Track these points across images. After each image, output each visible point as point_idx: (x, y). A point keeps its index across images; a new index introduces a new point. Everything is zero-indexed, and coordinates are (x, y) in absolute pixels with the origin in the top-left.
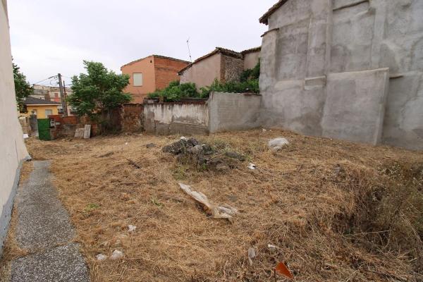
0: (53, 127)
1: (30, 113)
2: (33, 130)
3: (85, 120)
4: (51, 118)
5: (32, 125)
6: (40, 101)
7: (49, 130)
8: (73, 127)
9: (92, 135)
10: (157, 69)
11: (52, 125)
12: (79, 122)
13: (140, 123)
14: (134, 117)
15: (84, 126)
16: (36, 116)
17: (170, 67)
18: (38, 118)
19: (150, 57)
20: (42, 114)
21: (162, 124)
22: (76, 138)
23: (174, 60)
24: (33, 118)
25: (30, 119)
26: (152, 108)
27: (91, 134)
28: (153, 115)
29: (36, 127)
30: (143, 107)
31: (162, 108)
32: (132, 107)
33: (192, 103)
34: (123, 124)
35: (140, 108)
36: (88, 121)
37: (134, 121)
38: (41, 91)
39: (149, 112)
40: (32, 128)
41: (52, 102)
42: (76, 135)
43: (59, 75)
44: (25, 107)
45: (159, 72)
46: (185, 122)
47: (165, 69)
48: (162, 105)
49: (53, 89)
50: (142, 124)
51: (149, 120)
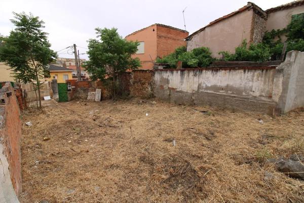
0: (70, 90)
1: (52, 78)
2: (54, 92)
3: (96, 85)
4: (68, 82)
5: (53, 88)
6: (60, 68)
7: (67, 93)
8: (86, 91)
9: (102, 99)
10: (159, 37)
11: (69, 88)
12: (91, 86)
13: (150, 89)
14: (143, 84)
15: (95, 90)
16: (56, 81)
17: (169, 35)
18: (58, 82)
19: (153, 26)
20: (61, 79)
21: (181, 92)
22: (89, 101)
23: (173, 29)
24: (54, 82)
25: (52, 83)
26: (167, 75)
27: (102, 97)
28: (167, 81)
29: (57, 90)
30: (154, 73)
31: (182, 75)
32: (141, 74)
33: (240, 68)
34: (131, 89)
35: (150, 75)
36: (98, 85)
37: (144, 88)
38: (60, 61)
39: (162, 78)
40: (53, 91)
41: (68, 69)
42: (89, 98)
43: (75, 45)
44: (49, 73)
45: (160, 40)
46: (222, 92)
47: (165, 37)
48: (182, 71)
49: (68, 60)
50: (152, 91)
51: (162, 87)
